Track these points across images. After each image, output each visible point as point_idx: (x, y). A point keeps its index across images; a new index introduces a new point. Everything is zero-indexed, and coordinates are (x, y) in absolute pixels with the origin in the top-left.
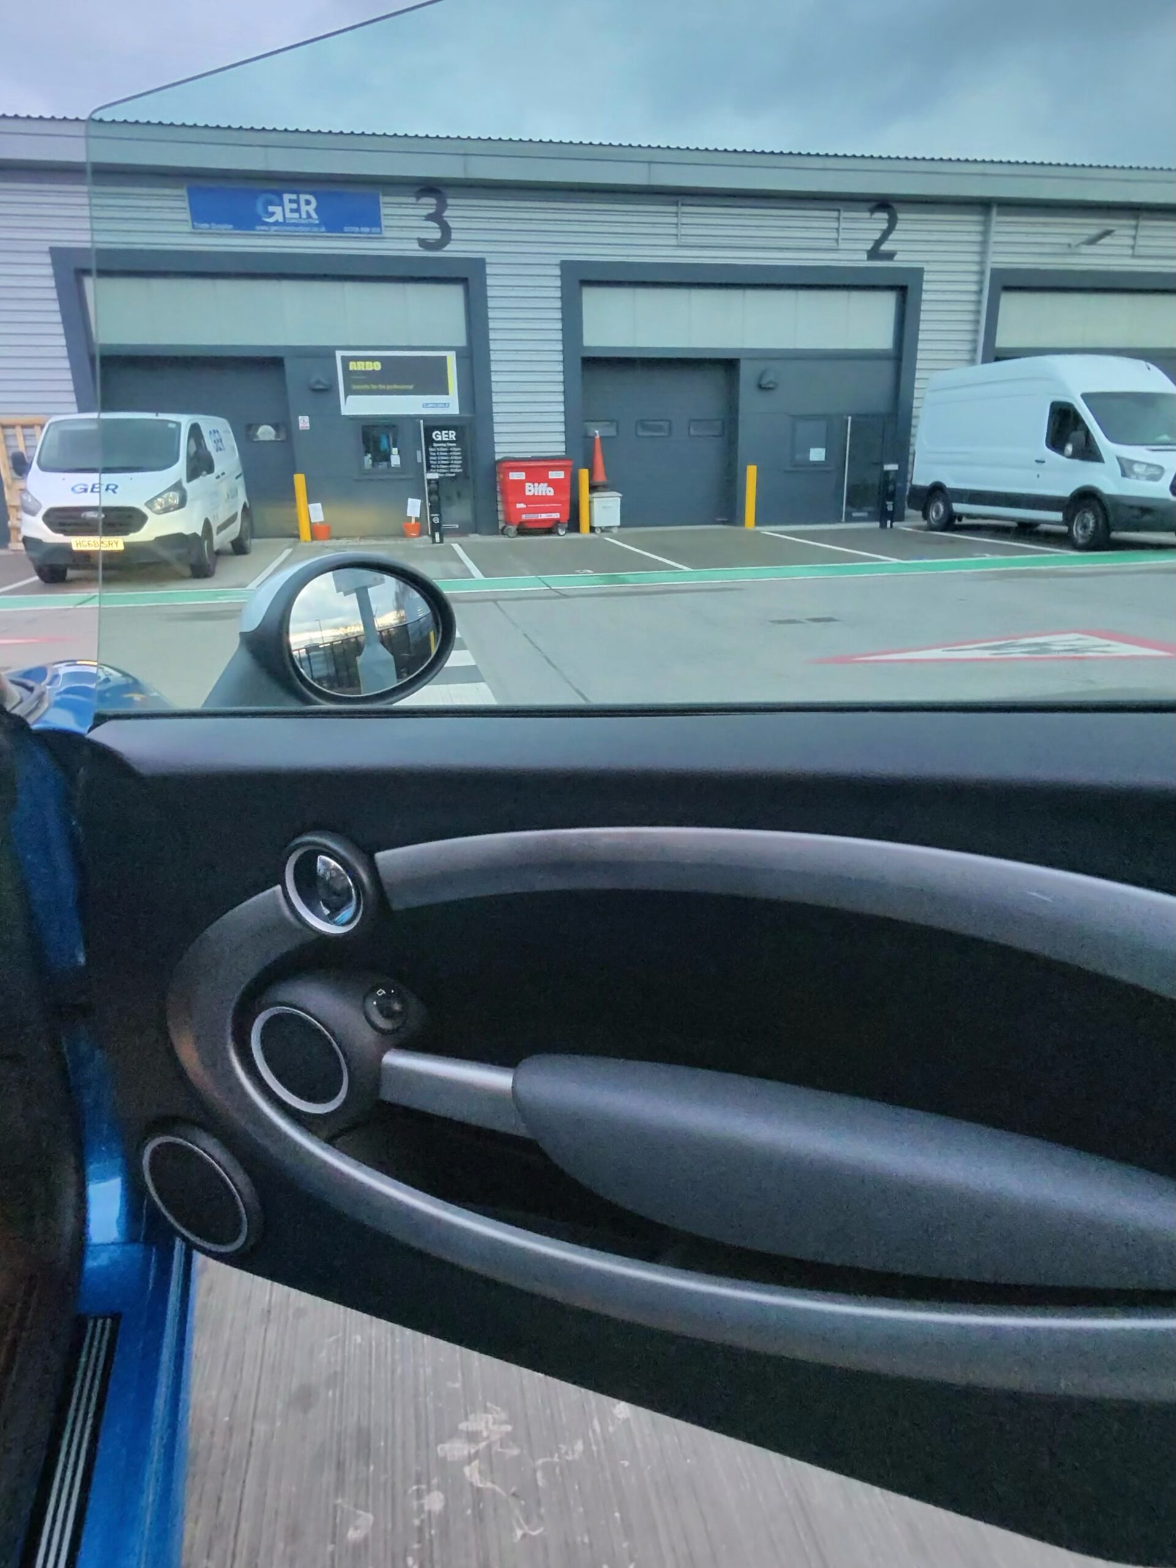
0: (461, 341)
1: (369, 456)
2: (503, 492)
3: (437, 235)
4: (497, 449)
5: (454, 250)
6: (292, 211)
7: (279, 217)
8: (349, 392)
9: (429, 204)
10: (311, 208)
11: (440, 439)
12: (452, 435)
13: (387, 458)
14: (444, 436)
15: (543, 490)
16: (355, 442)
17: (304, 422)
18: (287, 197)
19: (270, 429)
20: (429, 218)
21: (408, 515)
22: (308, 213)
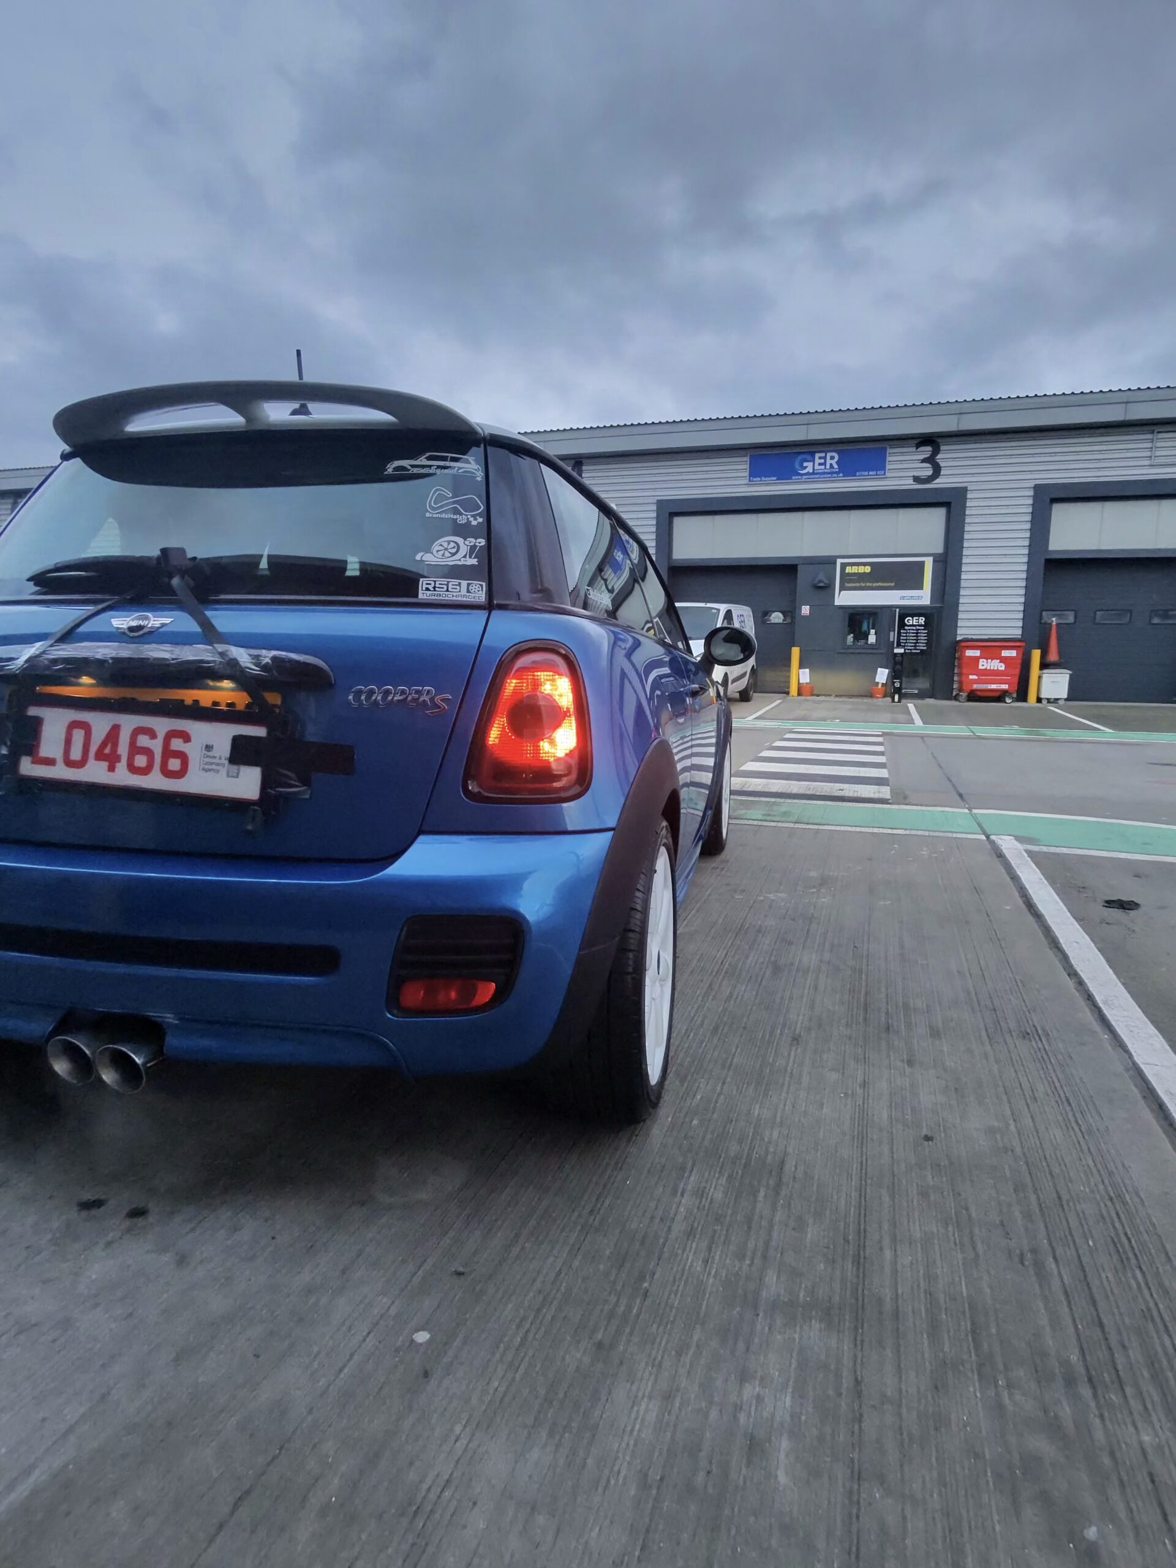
0: (939, 549)
1: (852, 635)
2: (960, 667)
3: (930, 472)
4: (959, 631)
5: (940, 483)
6: (820, 464)
7: (810, 469)
8: (842, 588)
9: (927, 450)
10: (834, 462)
11: (911, 623)
12: (922, 620)
13: (866, 636)
14: (915, 621)
15: (996, 665)
16: (841, 623)
17: (805, 610)
18: (817, 455)
19: (780, 615)
20: (924, 461)
21: (877, 680)
22: (831, 465)
